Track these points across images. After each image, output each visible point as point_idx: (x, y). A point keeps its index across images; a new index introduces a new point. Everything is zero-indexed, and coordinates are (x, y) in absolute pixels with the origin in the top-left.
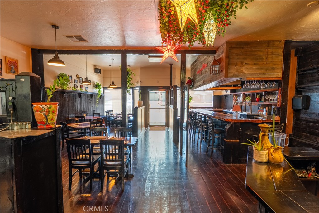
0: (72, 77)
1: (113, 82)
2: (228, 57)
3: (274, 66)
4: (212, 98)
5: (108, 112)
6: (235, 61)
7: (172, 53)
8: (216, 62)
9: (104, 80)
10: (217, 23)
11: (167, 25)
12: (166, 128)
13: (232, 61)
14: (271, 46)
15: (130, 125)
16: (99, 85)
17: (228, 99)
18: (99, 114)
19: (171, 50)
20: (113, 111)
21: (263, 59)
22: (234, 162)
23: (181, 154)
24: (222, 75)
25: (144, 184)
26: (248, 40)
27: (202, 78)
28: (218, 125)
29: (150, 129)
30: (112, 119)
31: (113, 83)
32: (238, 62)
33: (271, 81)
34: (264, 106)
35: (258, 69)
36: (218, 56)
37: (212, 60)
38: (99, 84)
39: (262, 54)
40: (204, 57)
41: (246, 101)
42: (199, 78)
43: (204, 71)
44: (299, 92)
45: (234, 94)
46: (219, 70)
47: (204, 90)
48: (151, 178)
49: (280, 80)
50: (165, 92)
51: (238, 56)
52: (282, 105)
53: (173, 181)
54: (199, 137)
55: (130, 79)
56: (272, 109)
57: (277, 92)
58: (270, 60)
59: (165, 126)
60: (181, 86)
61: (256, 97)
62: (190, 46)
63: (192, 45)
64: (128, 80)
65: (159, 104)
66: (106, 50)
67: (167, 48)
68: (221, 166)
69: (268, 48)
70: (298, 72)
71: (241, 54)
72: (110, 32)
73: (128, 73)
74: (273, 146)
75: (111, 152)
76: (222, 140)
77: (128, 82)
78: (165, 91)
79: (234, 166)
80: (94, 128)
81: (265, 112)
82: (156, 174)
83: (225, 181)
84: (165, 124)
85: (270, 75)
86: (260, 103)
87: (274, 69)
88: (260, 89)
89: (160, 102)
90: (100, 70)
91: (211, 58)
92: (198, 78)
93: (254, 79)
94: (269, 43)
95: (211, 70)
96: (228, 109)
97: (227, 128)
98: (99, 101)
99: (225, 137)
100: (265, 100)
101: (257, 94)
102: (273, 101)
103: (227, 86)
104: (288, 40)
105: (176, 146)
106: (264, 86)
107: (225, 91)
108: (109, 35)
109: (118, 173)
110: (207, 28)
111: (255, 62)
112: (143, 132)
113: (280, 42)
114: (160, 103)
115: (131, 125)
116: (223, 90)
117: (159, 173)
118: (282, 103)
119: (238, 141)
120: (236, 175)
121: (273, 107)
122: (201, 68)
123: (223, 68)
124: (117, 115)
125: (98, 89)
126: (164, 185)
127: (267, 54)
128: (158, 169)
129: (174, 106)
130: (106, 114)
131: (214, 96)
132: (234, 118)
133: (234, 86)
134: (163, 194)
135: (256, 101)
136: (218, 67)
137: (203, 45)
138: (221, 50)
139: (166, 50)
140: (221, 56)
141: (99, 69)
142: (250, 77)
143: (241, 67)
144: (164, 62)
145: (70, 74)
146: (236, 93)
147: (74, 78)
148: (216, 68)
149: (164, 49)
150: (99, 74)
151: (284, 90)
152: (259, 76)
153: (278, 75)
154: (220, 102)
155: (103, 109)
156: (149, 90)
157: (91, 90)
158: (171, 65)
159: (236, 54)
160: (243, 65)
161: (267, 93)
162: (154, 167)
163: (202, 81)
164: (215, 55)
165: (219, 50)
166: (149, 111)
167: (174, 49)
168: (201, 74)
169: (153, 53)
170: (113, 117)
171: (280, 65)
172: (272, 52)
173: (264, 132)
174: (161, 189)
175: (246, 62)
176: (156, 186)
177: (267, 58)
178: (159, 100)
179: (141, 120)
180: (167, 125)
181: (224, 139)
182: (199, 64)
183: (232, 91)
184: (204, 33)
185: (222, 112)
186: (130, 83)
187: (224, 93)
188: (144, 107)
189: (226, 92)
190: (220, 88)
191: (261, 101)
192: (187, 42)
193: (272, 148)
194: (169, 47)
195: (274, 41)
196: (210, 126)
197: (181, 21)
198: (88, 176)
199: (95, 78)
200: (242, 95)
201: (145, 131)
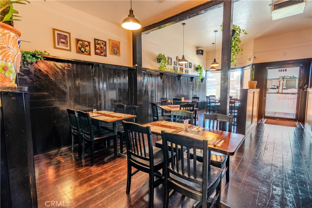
0: (171, 59)
5: (209, 97)
15: (234, 113)
16: (200, 67)
18: (199, 98)
29: (266, 121)
30: (213, 104)
31: (215, 61)
38: (201, 66)
55: (237, 43)
59: (294, 120)
64: (233, 45)
73: (234, 32)
77: (233, 48)
78: (298, 66)
90: (203, 51)
98: (199, 85)
112: (255, 124)
115: (236, 113)
125: (199, 72)
130: (207, 99)
141: (201, 50)
145: (170, 56)
147: (174, 60)
150: (201, 56)
155: (204, 93)
156: (267, 68)
157: (192, 72)
166: (265, 96)
170: (215, 102)
179: (252, 108)
180: (300, 119)
188: (258, 90)
199: (196, 60)
201: (258, 124)
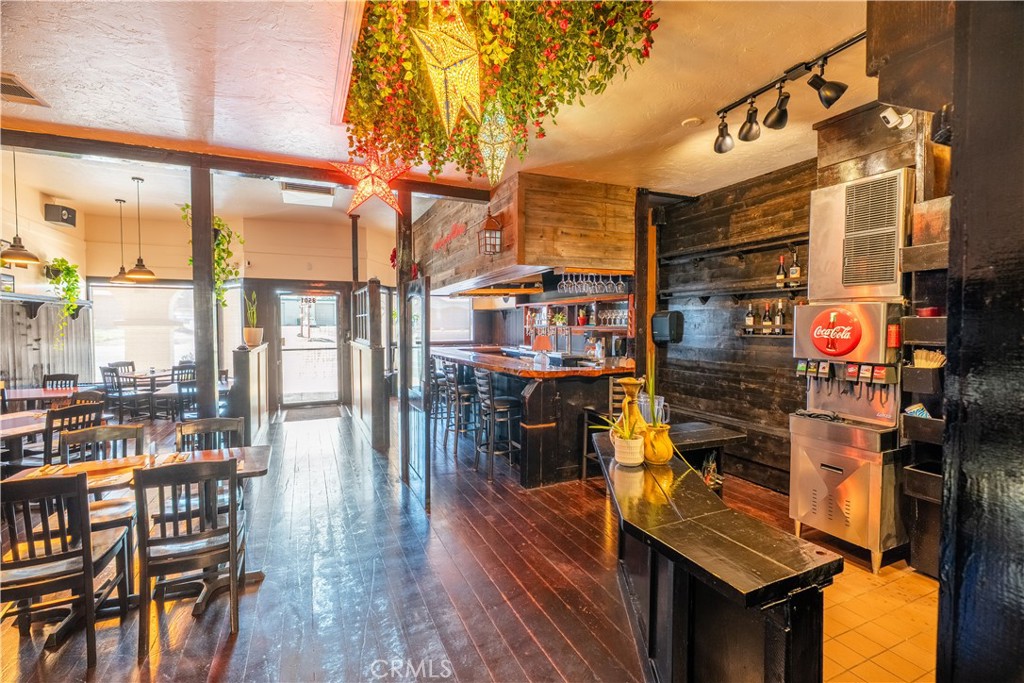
1: (140, 261)
2: (523, 212)
3: (619, 244)
4: (469, 316)
5: (111, 370)
6: (540, 224)
7: (385, 185)
8: (495, 223)
9: (87, 250)
10: (512, 125)
11: (376, 105)
12: (341, 408)
13: (533, 223)
14: (612, 197)
16: (68, 269)
17: (511, 318)
18: (74, 378)
19: (379, 177)
20: (132, 364)
21: (597, 224)
22: (547, 481)
23: (406, 478)
24: (510, 258)
25: (309, 594)
26: (566, 176)
27: (451, 262)
28: (498, 389)
29: (287, 415)
30: (128, 392)
31: (140, 264)
32: (547, 228)
33: (616, 279)
34: (598, 336)
35: (589, 247)
36: (498, 207)
37: (479, 216)
38: (70, 265)
39: (594, 212)
40: (454, 205)
41: (555, 324)
42: (440, 262)
43: (454, 244)
44: (662, 303)
45: (527, 307)
46: (501, 245)
47: (452, 296)
48: (328, 571)
49: (630, 276)
50: (335, 298)
51: (546, 214)
52: (637, 333)
53: (400, 561)
54: (448, 426)
55: (225, 255)
56: (613, 343)
57: (626, 302)
58: (611, 228)
59: (337, 403)
60: (400, 284)
61: (579, 315)
62: (434, 174)
63: (438, 171)
64: (216, 257)
65: (301, 335)
66: (123, 145)
67: (368, 170)
68: (518, 494)
69: (606, 200)
70: (659, 260)
71: (553, 209)
72: (155, 88)
73: (217, 232)
74: (651, 424)
75: (169, 511)
76: (515, 424)
77: (215, 265)
78: (334, 294)
79: (547, 490)
80: (80, 430)
81: (598, 352)
82: (342, 554)
83: (535, 531)
84: (337, 399)
85: (613, 264)
86: (586, 328)
87: (618, 249)
88: (585, 294)
89: (305, 329)
90: (75, 211)
91: (477, 211)
92: (436, 261)
93: (580, 272)
94: (608, 190)
95: (482, 242)
96: (513, 345)
97: (528, 396)
98: (67, 330)
99: (522, 418)
100: (598, 322)
101: (581, 307)
102: (615, 323)
103: (508, 286)
104: (643, 189)
105: (383, 459)
106: (602, 289)
107: (501, 298)
108: (149, 96)
109: (201, 581)
110: (492, 134)
111: (582, 232)
112: (265, 427)
113: (628, 190)
114: (305, 333)
116: (499, 295)
117: (349, 549)
118: (637, 329)
119: (554, 424)
120: (556, 512)
121: (615, 338)
122: (445, 235)
123: (512, 240)
124: (153, 379)
125: (65, 285)
126: (376, 579)
127: (606, 215)
128: (342, 536)
129: (372, 341)
130: (104, 376)
131: (475, 311)
132: (537, 367)
133: (525, 287)
134: (378, 607)
135: (578, 324)
136: (498, 234)
137: (468, 175)
138: (503, 194)
139: (366, 177)
140: (504, 209)
141: (64, 208)
142: (574, 265)
143: (553, 240)
144: (335, 209)
146: (531, 305)
148: (496, 238)
149: (357, 173)
150: (69, 227)
151: (639, 300)
152: (590, 264)
153: (627, 264)
154: (490, 326)
155: (88, 360)
156: (278, 292)
157: (31, 286)
158: (355, 218)
159: (541, 207)
160: (558, 237)
161: (603, 306)
162: (330, 532)
163: (451, 271)
164: (489, 204)
165: (499, 192)
166: (279, 358)
167: (388, 175)
168: (448, 250)
169: (299, 178)
170: (134, 385)
171: (630, 243)
172: (614, 211)
173: (632, 395)
174: (369, 594)
175: (565, 231)
176: (348, 589)
177: (604, 225)
178: (299, 322)
179: (257, 392)
180: (345, 400)
181: (522, 424)
182: (441, 224)
183: (523, 299)
184: (482, 146)
185: (500, 353)
186: (223, 265)
187: (499, 303)
188: (265, 345)
189: (506, 301)
190: (492, 291)
191: (588, 324)
192: (425, 162)
193: (651, 431)
194: (374, 168)
195: (617, 187)
196: (482, 393)
197: (448, 107)
198: (66, 620)
199: (47, 241)
200: (545, 310)
201: (271, 425)
